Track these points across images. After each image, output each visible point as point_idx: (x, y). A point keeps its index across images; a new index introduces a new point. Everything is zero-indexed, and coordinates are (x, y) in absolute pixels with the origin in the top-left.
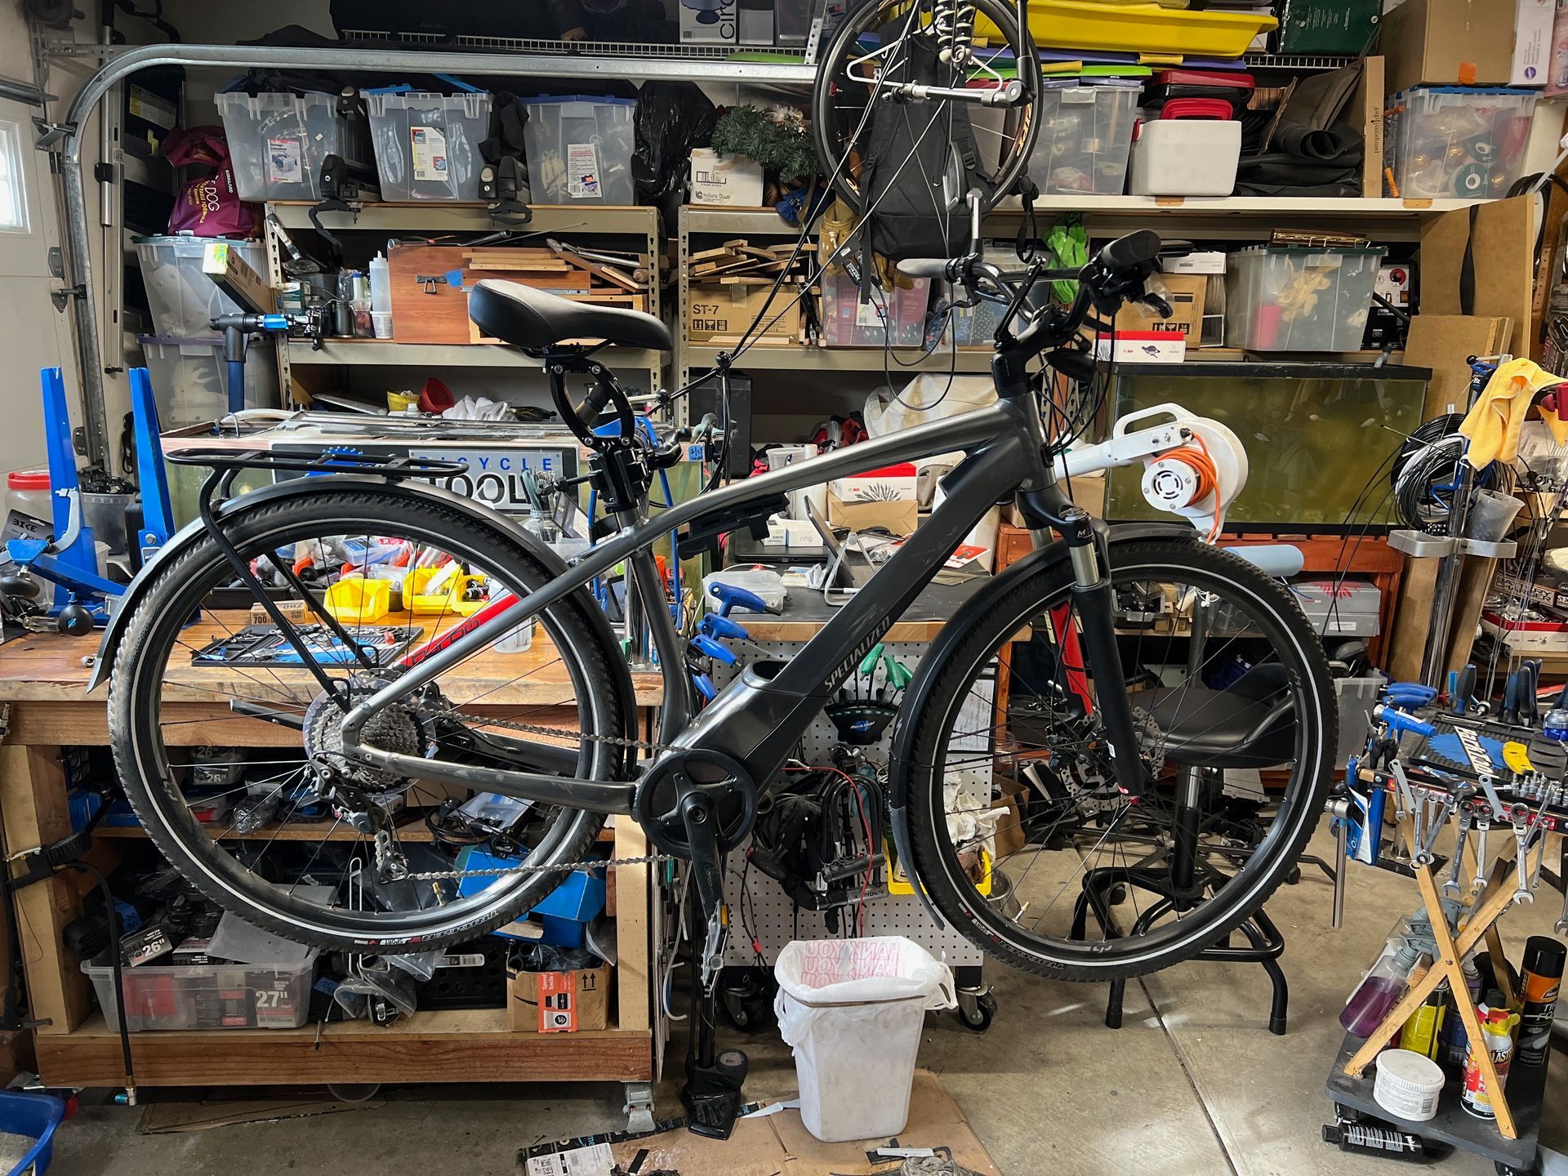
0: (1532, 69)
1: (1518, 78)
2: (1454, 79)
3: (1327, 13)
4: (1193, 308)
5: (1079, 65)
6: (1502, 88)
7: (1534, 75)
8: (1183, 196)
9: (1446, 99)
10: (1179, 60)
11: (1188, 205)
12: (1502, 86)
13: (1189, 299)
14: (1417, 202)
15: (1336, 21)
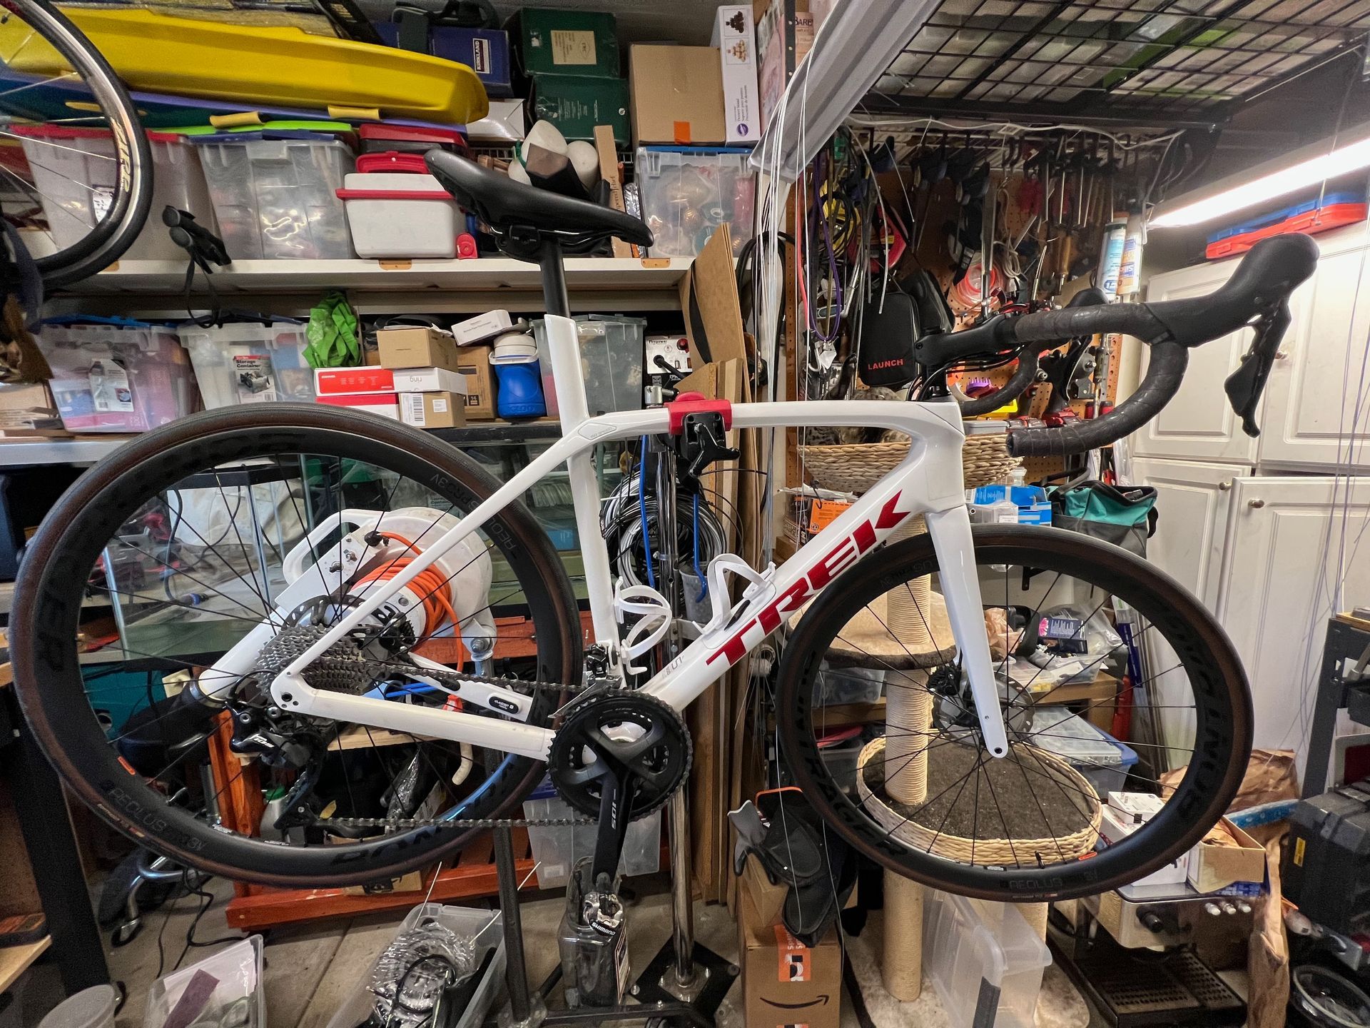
0: (743, 125)
1: (732, 137)
2: (671, 139)
3: (576, 106)
4: (479, 379)
5: (253, 116)
6: (720, 147)
7: (746, 131)
8: (410, 259)
9: (666, 158)
10: (374, 114)
11: (417, 267)
12: (722, 145)
13: (473, 372)
14: (655, 262)
15: (586, 112)
